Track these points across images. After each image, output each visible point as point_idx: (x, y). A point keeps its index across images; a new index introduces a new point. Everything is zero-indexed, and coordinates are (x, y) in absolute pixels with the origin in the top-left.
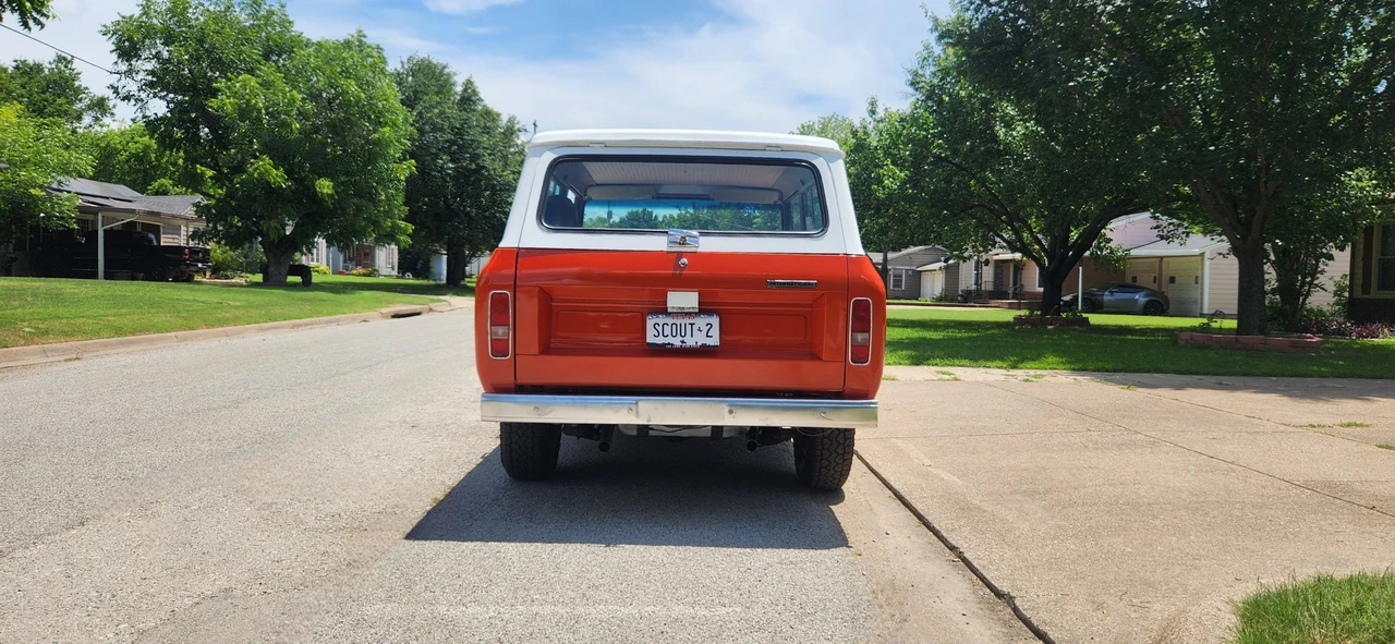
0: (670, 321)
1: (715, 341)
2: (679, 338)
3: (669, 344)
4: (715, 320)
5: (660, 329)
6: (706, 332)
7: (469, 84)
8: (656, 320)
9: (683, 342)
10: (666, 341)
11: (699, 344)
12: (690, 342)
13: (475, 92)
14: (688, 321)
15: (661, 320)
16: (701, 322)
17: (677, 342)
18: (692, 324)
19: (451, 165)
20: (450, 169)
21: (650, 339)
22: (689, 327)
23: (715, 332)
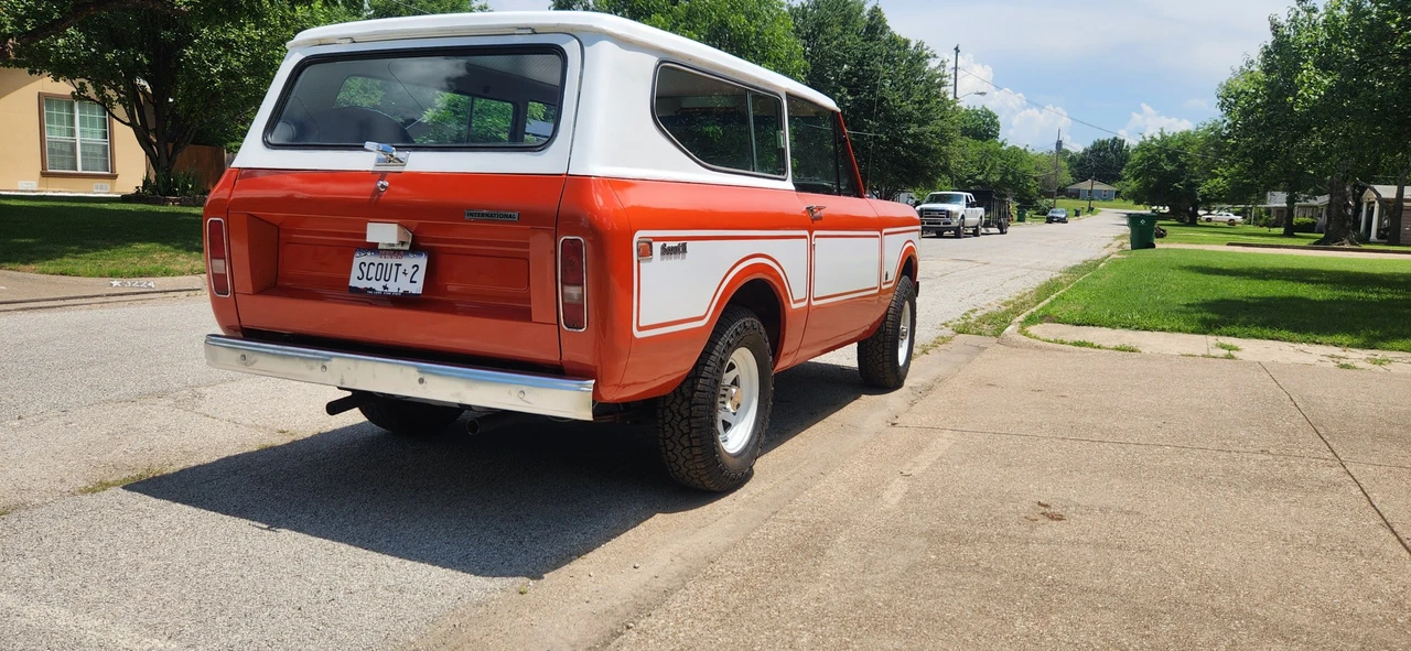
0: (376, 259)
1: (417, 289)
2: (382, 282)
3: (371, 289)
4: (422, 261)
5: (365, 269)
6: (409, 276)
7: (876, 10)
8: (363, 259)
9: (385, 287)
10: (368, 284)
11: (401, 291)
12: (393, 288)
13: (881, 21)
14: (395, 261)
15: (369, 258)
16: (408, 262)
17: (378, 286)
18: (398, 265)
19: (849, 97)
20: (849, 101)
21: (354, 282)
22: (395, 268)
23: (420, 277)
